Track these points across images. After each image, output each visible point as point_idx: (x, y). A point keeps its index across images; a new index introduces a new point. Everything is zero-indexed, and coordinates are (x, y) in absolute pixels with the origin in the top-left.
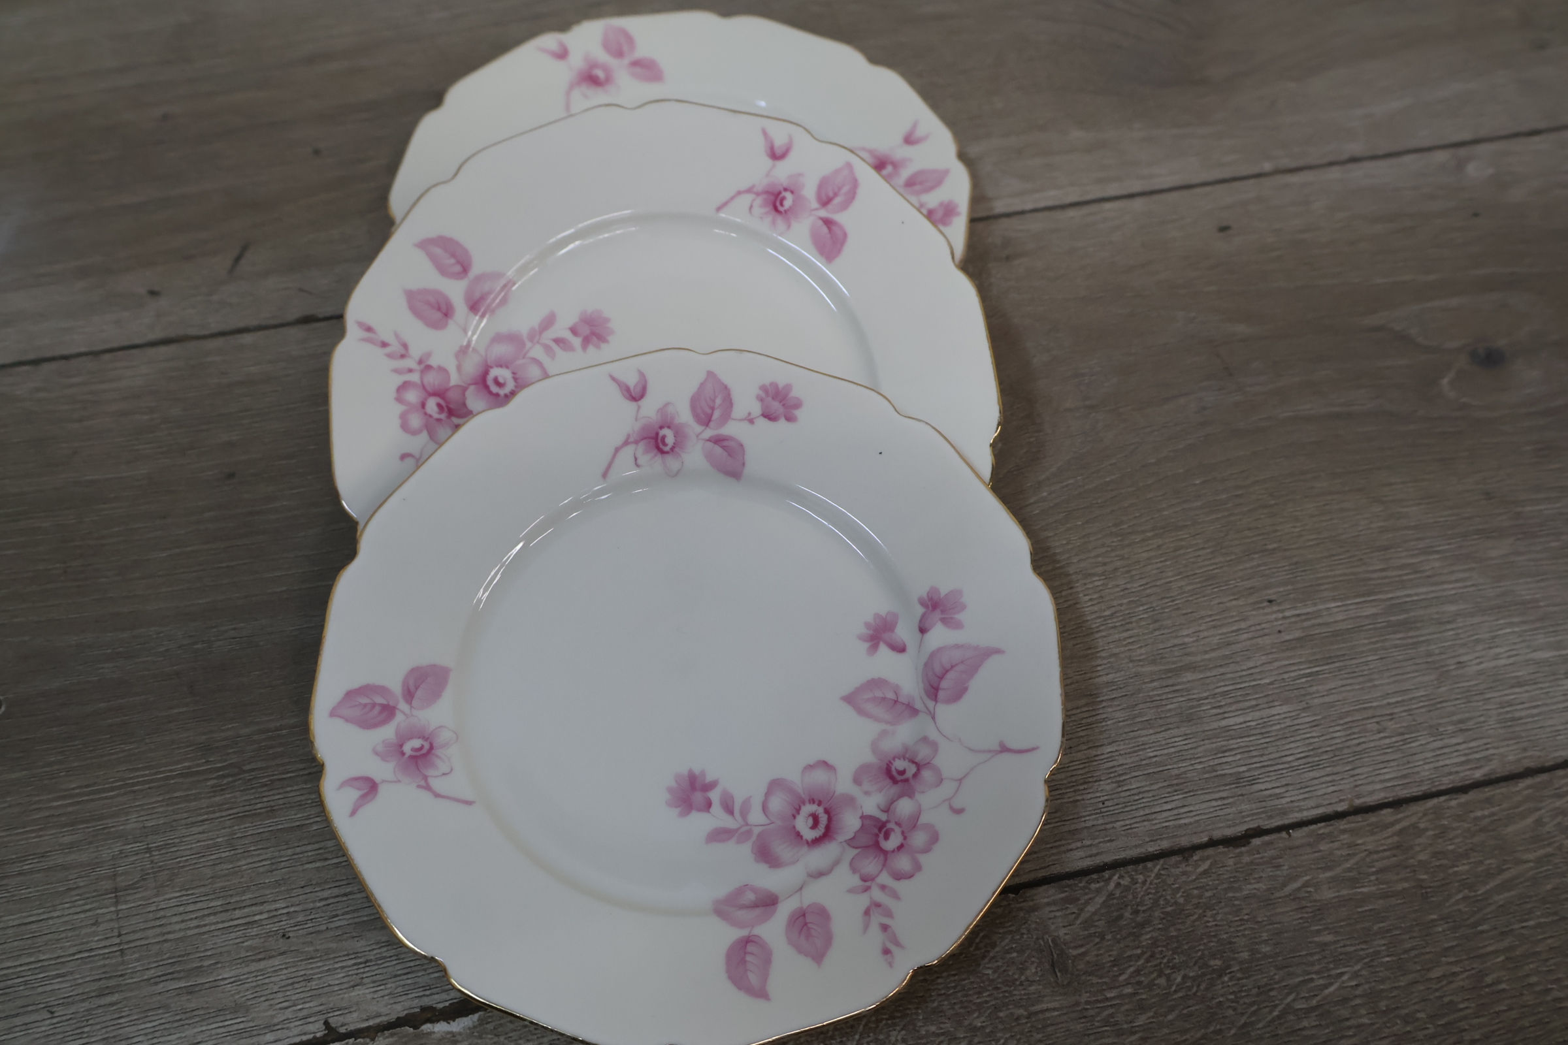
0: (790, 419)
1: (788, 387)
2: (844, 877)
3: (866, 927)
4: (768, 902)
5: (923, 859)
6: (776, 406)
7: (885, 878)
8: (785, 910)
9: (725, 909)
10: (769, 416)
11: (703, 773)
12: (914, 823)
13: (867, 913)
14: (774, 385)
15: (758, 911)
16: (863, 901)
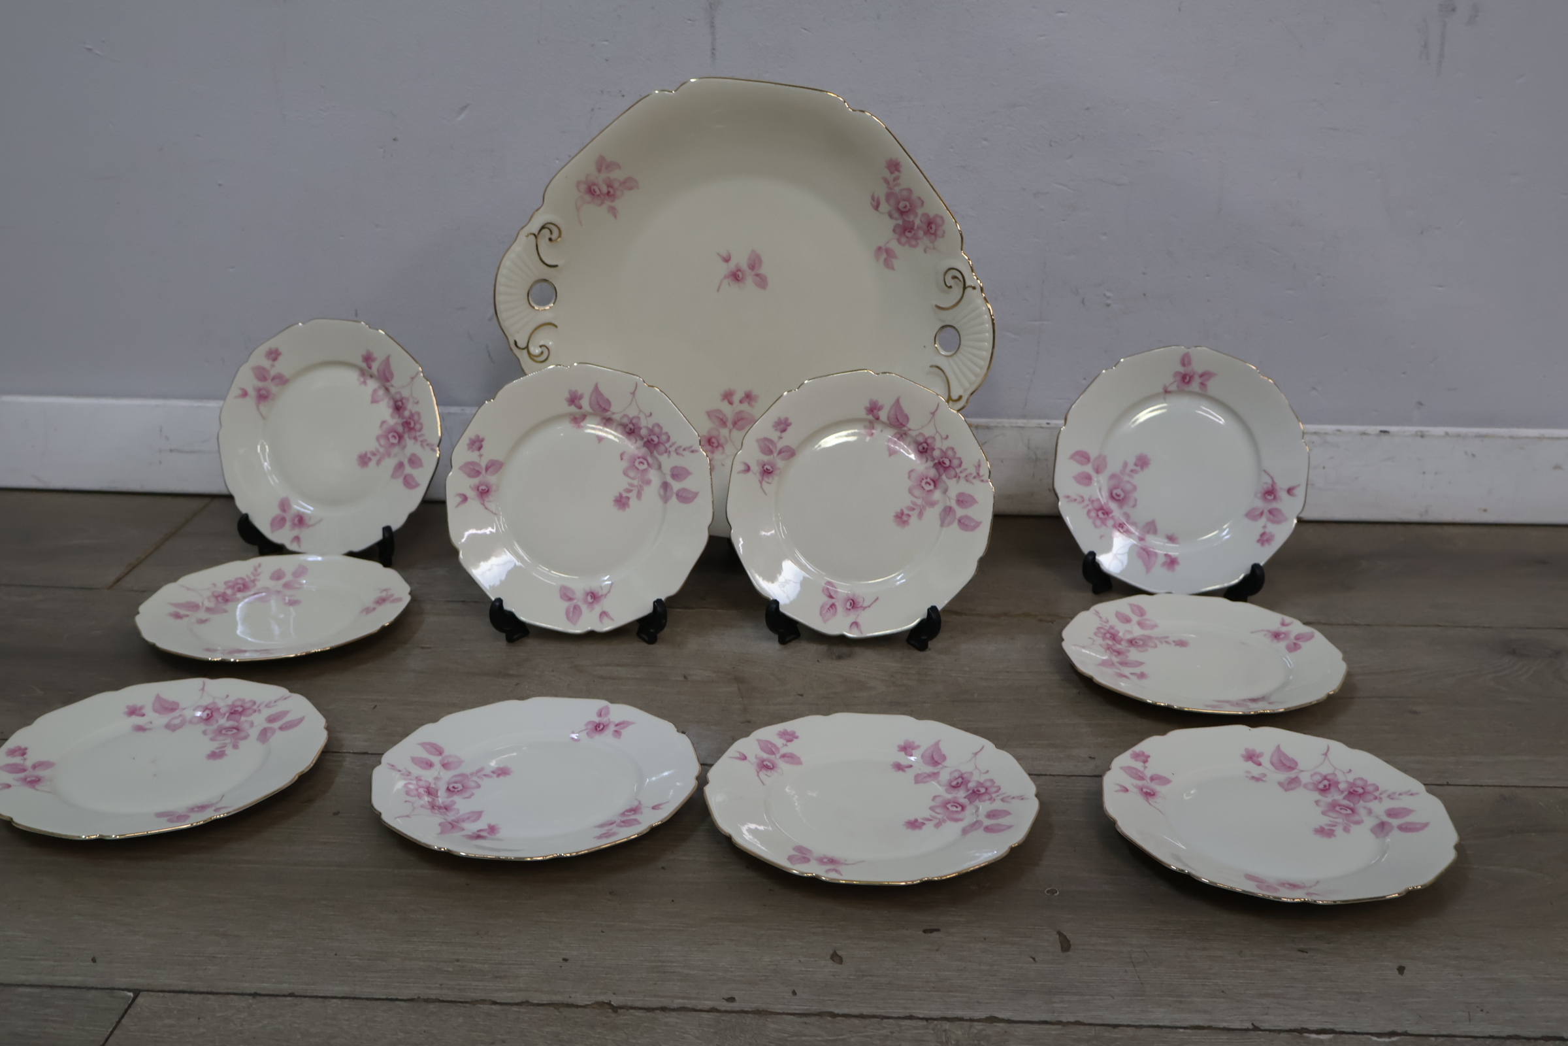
0: (482, 440)
1: (470, 439)
2: (663, 458)
3: (683, 455)
4: (665, 486)
5: (664, 431)
6: (477, 444)
7: (667, 445)
8: (670, 480)
9: (665, 499)
10: (480, 448)
11: (615, 497)
12: (651, 431)
13: (677, 454)
14: (468, 445)
15: (668, 489)
16: (673, 454)
